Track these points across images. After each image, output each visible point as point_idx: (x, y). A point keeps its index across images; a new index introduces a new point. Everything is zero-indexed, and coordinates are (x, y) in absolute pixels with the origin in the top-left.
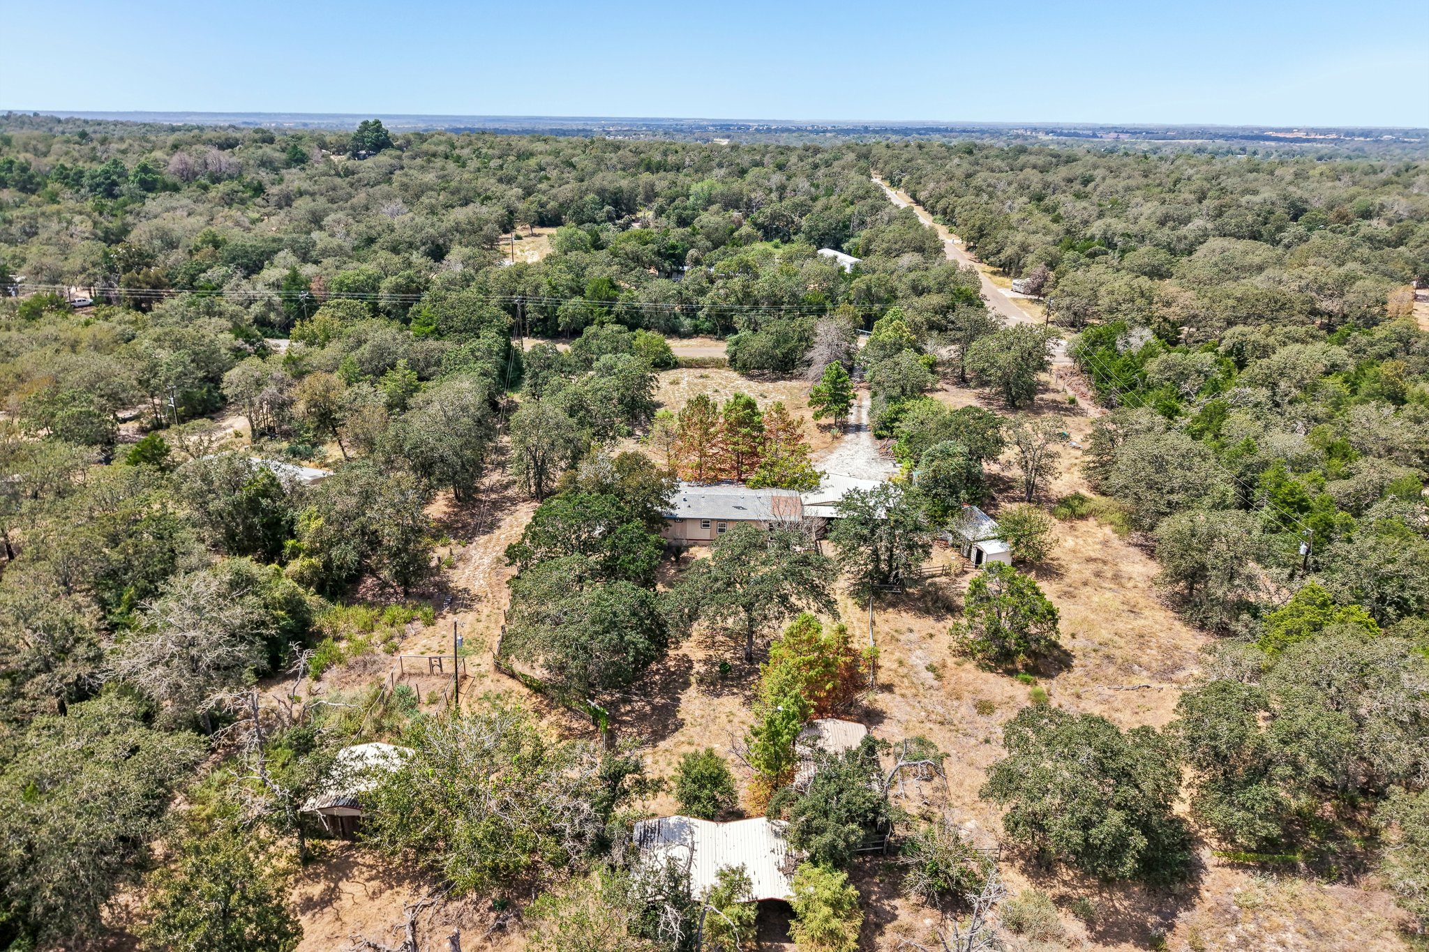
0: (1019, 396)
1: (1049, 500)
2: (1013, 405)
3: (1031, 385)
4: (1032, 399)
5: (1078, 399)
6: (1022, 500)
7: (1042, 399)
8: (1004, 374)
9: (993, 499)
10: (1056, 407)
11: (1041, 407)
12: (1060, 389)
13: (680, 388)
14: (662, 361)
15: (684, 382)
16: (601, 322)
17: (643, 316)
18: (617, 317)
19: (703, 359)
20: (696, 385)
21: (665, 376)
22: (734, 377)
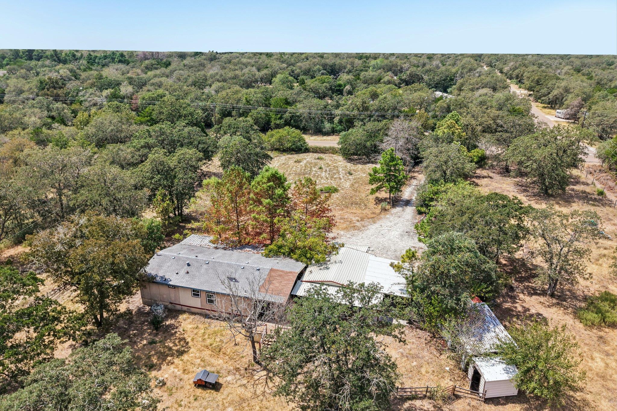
0: (552, 186)
1: (574, 297)
2: (546, 192)
3: (564, 177)
4: (564, 190)
5: (606, 191)
6: (543, 293)
7: (573, 190)
8: (540, 167)
9: (512, 289)
10: (585, 197)
11: (572, 196)
12: (589, 182)
13: (299, 165)
14: (296, 147)
15: (305, 162)
16: (275, 124)
17: (301, 121)
18: (285, 121)
19: (325, 148)
20: (311, 163)
21: (296, 157)
22: (340, 160)
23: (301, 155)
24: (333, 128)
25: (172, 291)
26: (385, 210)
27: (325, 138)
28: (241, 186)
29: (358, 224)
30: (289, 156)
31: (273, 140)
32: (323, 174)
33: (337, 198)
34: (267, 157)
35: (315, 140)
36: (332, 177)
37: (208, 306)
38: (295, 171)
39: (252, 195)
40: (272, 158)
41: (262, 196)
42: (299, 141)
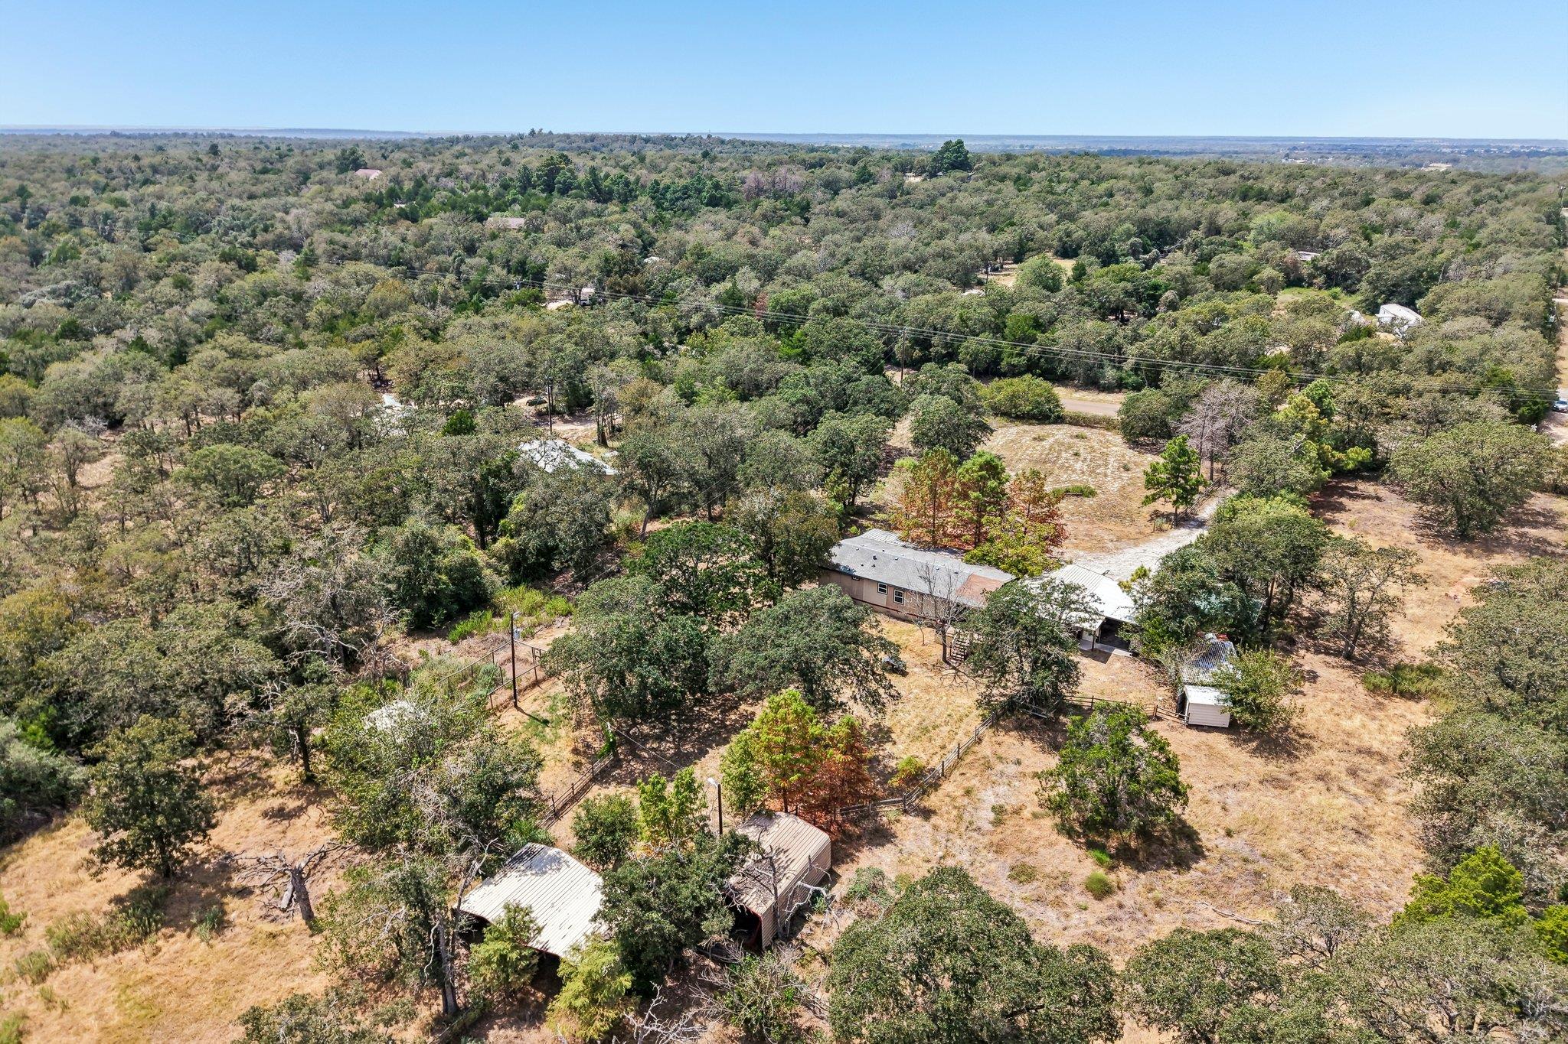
2: (1463, 534)
9: (1293, 643)
13: (1039, 446)
14: (1040, 413)
15: (1051, 440)
16: (1009, 364)
17: (1060, 361)
18: (1029, 360)
19: (1094, 417)
20: (1062, 444)
21: (1038, 430)
22: (1116, 441)
23: (1048, 427)
24: (1121, 379)
25: (856, 583)
26: (1161, 530)
27: (1103, 396)
28: (944, 472)
29: (1110, 545)
30: (1026, 427)
31: (1000, 397)
32: (1078, 465)
33: (1090, 506)
34: (985, 428)
35: (1080, 399)
36: (1093, 471)
37: (894, 605)
38: (1031, 455)
39: (957, 485)
40: (992, 431)
41: (969, 488)
42: (1048, 402)
